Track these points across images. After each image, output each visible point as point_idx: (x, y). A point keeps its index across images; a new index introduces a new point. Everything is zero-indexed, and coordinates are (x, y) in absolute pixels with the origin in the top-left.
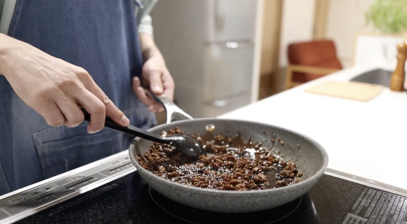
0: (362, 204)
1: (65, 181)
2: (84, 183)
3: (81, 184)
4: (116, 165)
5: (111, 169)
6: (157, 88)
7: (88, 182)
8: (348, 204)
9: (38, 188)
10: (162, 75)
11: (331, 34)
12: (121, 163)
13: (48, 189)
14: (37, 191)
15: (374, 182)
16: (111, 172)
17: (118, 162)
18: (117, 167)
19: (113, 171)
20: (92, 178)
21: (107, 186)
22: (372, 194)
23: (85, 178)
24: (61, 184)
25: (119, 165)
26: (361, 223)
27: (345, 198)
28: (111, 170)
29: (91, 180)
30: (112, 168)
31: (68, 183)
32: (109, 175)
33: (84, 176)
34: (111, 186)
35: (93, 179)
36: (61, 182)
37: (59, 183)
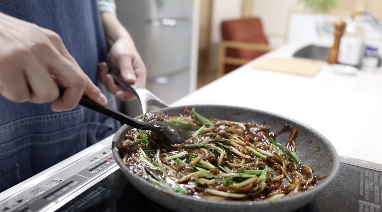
0: (367, 188)
1: (39, 189)
2: (64, 189)
3: (60, 191)
4: (94, 162)
5: (90, 168)
6: (129, 75)
7: (69, 188)
8: (354, 189)
9: (7, 202)
10: (133, 60)
11: (257, 12)
12: (99, 160)
13: (20, 201)
14: (7, 206)
15: (366, 162)
16: (92, 172)
17: (96, 158)
18: (97, 164)
19: (94, 171)
20: (72, 182)
21: (93, 191)
22: (370, 176)
23: (62, 182)
24: (35, 193)
25: (98, 162)
26: (376, 210)
27: (348, 183)
28: (91, 170)
29: (71, 185)
30: (92, 167)
31: (43, 191)
32: (91, 176)
33: (61, 180)
34: (97, 190)
35: (74, 184)
36: (34, 190)
37: (32, 192)
